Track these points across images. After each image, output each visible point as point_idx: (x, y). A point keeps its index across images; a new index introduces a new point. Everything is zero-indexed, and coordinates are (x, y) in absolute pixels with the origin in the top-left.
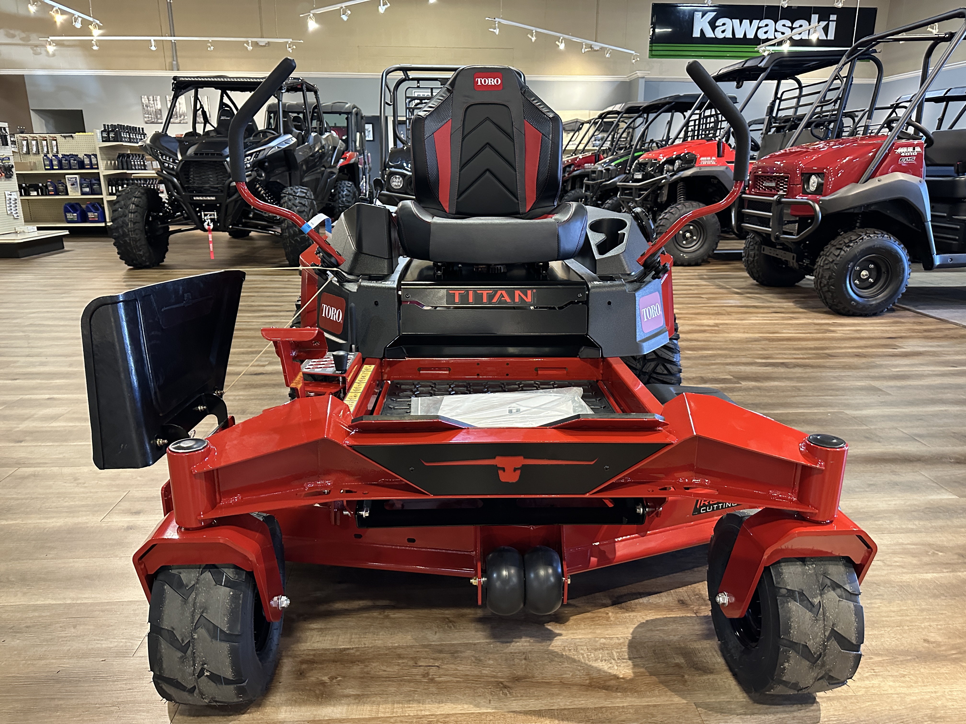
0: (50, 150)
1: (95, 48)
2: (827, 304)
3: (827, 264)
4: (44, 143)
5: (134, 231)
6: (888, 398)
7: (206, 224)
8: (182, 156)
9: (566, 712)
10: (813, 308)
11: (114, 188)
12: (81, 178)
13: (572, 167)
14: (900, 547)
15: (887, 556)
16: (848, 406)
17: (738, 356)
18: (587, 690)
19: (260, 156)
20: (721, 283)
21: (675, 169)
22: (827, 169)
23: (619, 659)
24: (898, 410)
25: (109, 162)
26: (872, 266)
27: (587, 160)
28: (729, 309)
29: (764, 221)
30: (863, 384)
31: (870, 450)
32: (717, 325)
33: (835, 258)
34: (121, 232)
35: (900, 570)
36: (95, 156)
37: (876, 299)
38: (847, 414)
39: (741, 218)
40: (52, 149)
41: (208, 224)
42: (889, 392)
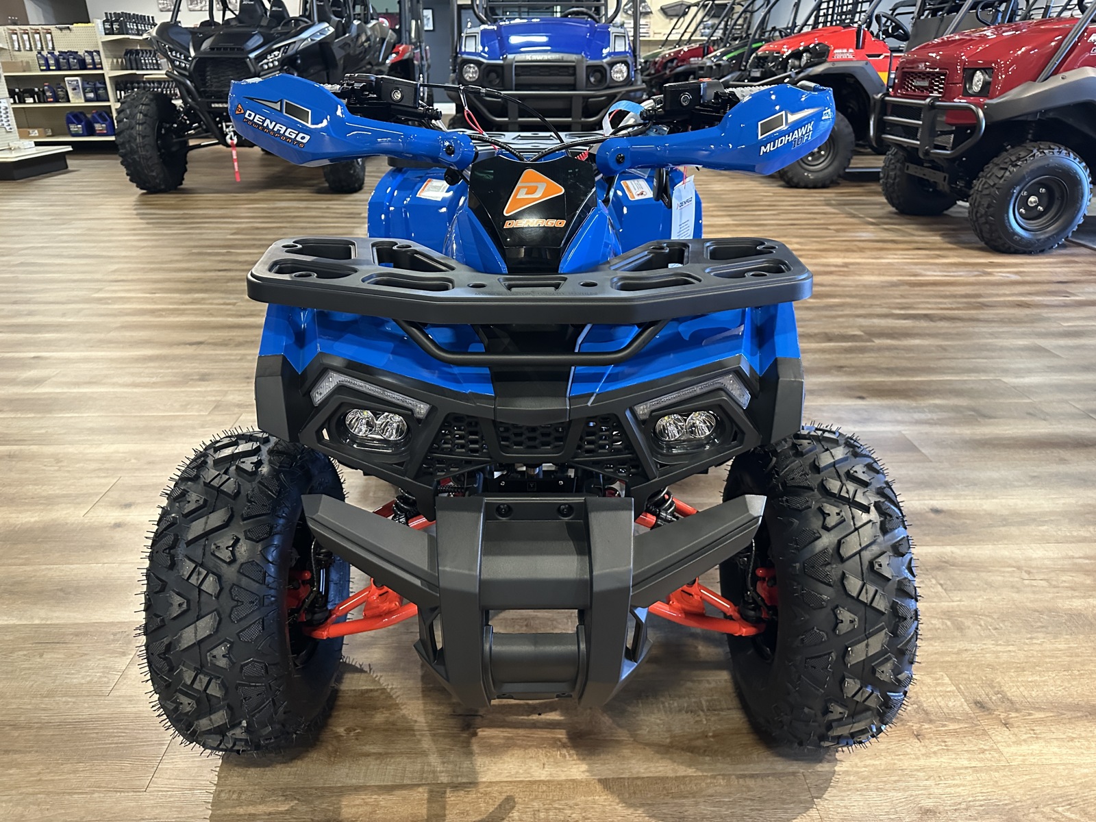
0: (44, 46)
2: (982, 238)
3: (986, 188)
4: (37, 36)
5: (144, 147)
6: (1056, 362)
7: (228, 137)
8: (195, 51)
9: (639, 783)
10: (964, 243)
11: (123, 92)
12: (83, 81)
13: (675, 62)
14: (1070, 562)
15: (1053, 574)
16: (1006, 371)
17: (871, 306)
18: (667, 752)
19: (290, 52)
20: (852, 211)
21: (802, 65)
22: (996, 63)
23: (708, 710)
24: (1069, 378)
25: (115, 60)
26: (1043, 190)
27: (693, 53)
28: (861, 244)
29: (910, 132)
30: (1026, 343)
31: (1034, 431)
32: (846, 265)
33: (997, 181)
34: (129, 149)
35: (1070, 593)
36: (98, 52)
37: (1045, 233)
38: (1005, 383)
39: (882, 127)
40: (47, 44)
41: (231, 139)
42: (1058, 353)
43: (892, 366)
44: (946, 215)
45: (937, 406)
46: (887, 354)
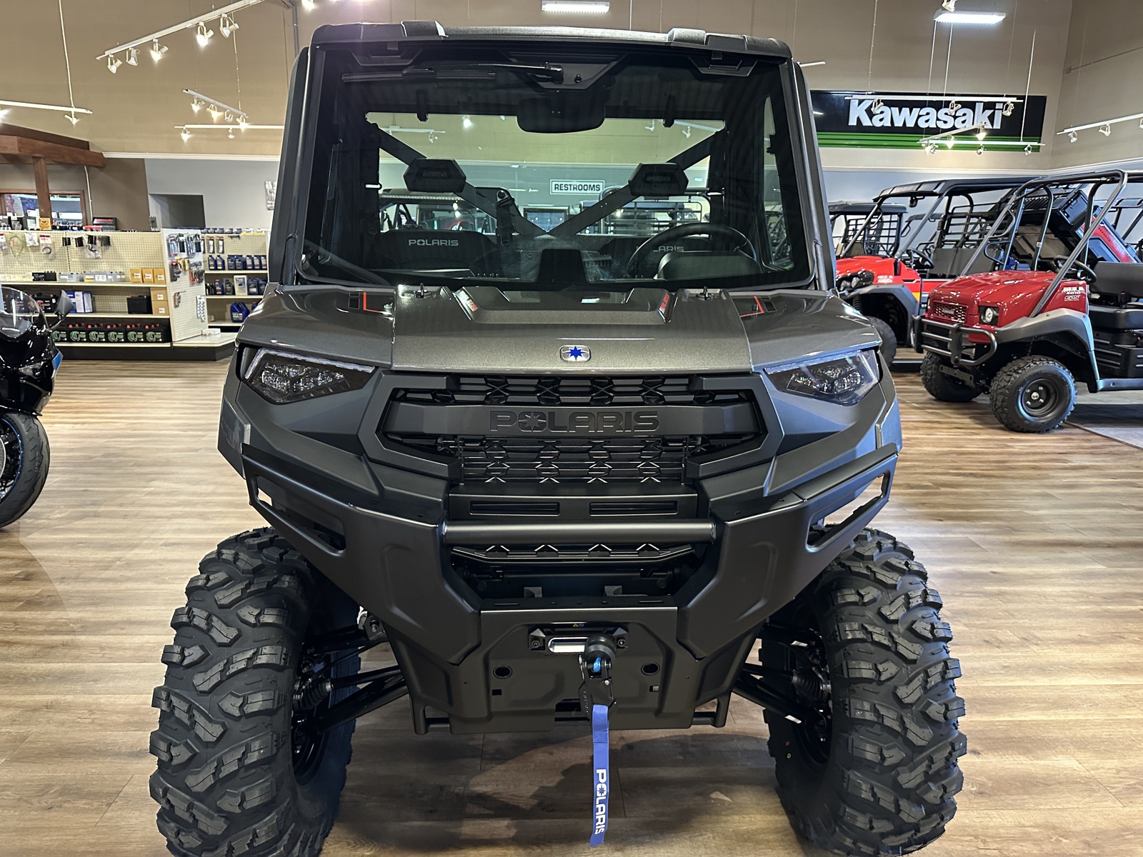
0: (216, 250)
1: (231, 137)
2: (1001, 421)
4: (211, 242)
6: (1059, 502)
12: (249, 278)
15: (1058, 598)
16: (1027, 508)
17: (933, 467)
21: (853, 286)
22: (1001, 303)
24: (1067, 511)
26: (1042, 388)
28: (916, 424)
29: (943, 345)
30: (1039, 491)
35: (1065, 604)
36: (265, 256)
37: (1046, 418)
39: (920, 339)
42: (1060, 498)
43: (955, 503)
44: (975, 402)
45: (986, 525)
46: (950, 496)
